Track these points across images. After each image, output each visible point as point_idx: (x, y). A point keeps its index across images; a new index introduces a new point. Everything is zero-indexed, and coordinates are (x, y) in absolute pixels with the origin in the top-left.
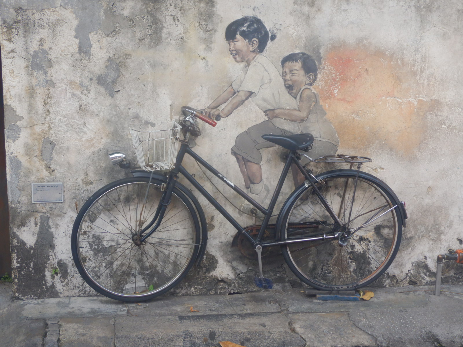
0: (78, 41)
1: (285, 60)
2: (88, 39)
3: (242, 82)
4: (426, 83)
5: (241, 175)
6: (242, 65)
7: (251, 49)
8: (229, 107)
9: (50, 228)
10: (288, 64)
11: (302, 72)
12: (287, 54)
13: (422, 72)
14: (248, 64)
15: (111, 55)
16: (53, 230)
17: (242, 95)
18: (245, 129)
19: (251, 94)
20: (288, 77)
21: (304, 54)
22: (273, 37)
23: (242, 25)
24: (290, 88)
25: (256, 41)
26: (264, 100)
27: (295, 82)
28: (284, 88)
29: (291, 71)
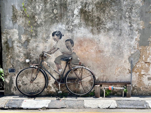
0: (18, 36)
1: (66, 41)
2: (21, 36)
3: (56, 46)
4: (100, 46)
5: (57, 67)
6: (56, 42)
7: (58, 38)
8: (53, 52)
9: (12, 79)
10: (67, 42)
11: (70, 44)
12: (66, 39)
13: (99, 43)
14: (57, 42)
15: (26, 40)
16: (13, 79)
17: (56, 49)
18: (57, 57)
19: (58, 49)
20: (67, 45)
21: (70, 39)
22: (63, 35)
23: (56, 33)
24: (67, 47)
25: (59, 36)
26: (61, 50)
27: (68, 46)
28: (66, 47)
29: (68, 43)
